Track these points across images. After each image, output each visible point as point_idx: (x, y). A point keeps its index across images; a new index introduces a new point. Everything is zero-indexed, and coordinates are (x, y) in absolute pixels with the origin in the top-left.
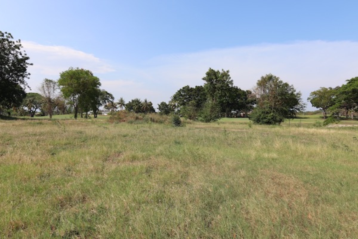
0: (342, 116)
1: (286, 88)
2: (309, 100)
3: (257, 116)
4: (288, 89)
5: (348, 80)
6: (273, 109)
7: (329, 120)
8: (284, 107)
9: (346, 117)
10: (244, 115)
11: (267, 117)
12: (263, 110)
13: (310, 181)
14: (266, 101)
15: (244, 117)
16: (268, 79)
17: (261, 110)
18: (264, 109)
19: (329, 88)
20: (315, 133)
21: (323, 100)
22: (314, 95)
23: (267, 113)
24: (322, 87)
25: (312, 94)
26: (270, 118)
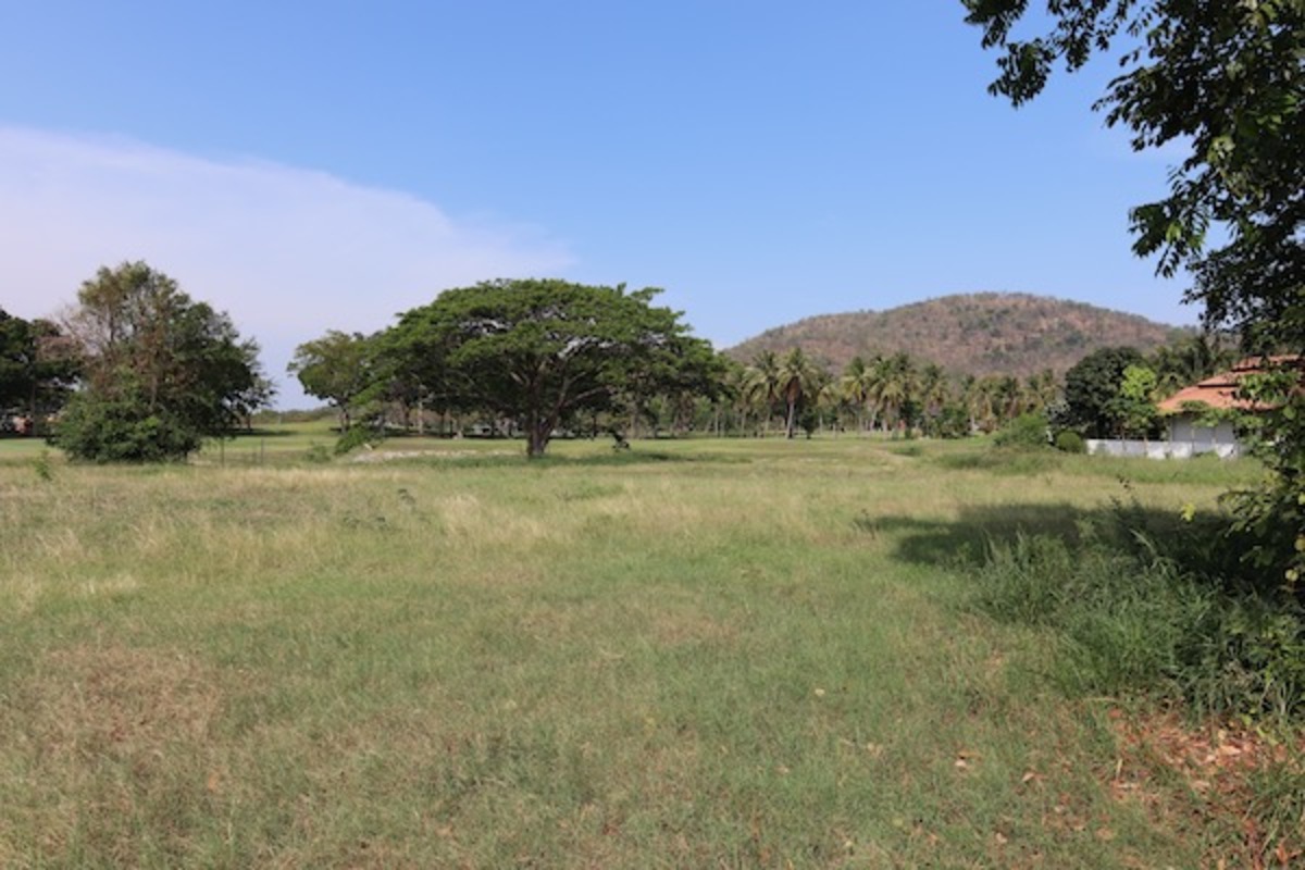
0: (396, 426)
1: (203, 322)
2: (295, 373)
3: (83, 429)
4: (210, 328)
5: (401, 315)
6: (153, 400)
7: (351, 438)
8: (198, 393)
9: (403, 427)
10: (28, 425)
11: (132, 431)
12: (113, 406)
13: (243, 652)
14: (122, 368)
15: (28, 433)
16: (132, 281)
17: (101, 405)
18: (117, 400)
19: (356, 334)
20: (301, 485)
21: (336, 374)
22: (310, 356)
23: (131, 417)
24: (334, 329)
25: (301, 352)
26: (144, 436)
